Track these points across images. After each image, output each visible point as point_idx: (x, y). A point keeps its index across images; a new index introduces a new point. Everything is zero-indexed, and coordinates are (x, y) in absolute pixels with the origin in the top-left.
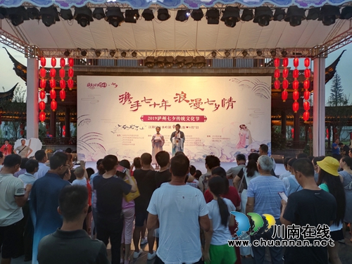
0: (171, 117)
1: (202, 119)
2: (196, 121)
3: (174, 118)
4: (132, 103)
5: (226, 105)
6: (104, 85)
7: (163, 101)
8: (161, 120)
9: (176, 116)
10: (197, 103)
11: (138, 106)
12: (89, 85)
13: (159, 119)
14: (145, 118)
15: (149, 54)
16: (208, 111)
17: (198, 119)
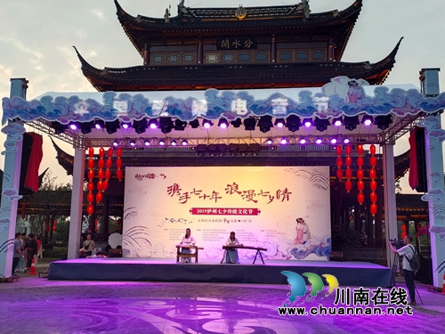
0: (222, 209)
1: (256, 212)
2: (248, 214)
3: (225, 211)
4: (181, 195)
5: (282, 197)
6: (152, 176)
7: (214, 192)
8: (211, 213)
9: (227, 209)
10: (250, 195)
11: (187, 198)
12: (137, 176)
13: (209, 211)
14: (194, 211)
15: (201, 142)
16: (262, 203)
17: (251, 211)
